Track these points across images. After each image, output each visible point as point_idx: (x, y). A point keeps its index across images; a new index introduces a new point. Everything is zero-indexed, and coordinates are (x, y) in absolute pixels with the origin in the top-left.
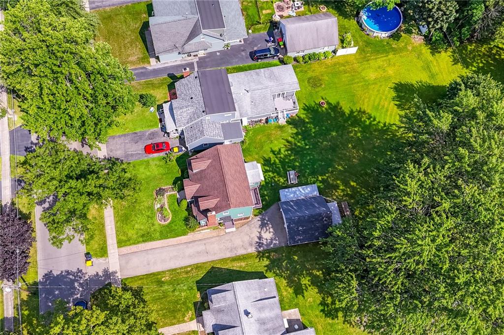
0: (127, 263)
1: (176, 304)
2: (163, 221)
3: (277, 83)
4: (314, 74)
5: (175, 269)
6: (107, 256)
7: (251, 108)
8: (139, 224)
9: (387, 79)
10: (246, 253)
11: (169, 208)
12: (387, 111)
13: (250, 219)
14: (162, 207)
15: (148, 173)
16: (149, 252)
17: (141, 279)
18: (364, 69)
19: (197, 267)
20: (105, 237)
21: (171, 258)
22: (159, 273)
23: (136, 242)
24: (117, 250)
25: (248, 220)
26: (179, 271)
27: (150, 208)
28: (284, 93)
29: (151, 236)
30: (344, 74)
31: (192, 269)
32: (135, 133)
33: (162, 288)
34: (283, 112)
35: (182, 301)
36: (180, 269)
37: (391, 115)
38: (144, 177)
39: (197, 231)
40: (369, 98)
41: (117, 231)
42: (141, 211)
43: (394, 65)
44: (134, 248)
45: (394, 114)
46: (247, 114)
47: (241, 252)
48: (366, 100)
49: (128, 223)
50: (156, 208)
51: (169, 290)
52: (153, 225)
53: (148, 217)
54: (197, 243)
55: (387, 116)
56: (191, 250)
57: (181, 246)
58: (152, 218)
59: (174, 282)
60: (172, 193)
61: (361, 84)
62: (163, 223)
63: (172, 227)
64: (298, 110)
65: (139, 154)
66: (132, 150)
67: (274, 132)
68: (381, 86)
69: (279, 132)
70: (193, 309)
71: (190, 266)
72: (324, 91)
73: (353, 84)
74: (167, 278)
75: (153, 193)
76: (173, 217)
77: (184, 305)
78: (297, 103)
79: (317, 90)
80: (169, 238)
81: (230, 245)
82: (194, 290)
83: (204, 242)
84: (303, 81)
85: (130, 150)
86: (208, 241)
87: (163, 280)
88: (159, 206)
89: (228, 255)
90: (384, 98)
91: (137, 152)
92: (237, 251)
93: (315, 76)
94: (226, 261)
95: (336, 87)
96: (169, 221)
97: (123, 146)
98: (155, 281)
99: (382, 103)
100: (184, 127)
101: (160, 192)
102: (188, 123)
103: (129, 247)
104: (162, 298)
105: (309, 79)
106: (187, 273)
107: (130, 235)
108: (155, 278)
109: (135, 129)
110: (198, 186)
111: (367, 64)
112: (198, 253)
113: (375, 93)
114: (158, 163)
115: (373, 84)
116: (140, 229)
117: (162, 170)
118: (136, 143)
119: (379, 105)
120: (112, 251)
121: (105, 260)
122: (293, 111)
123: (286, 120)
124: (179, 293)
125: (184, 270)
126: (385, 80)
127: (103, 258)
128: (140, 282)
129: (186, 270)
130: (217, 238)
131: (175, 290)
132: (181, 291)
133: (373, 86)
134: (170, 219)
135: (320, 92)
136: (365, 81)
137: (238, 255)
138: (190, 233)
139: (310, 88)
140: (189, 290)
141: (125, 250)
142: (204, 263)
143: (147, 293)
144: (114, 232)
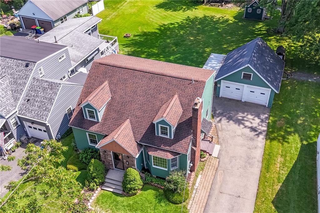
47: (258, 153)
54: (212, 203)
60: (95, 195)
81: (241, 162)
83: (216, 192)
86: (217, 186)
92: (255, 158)
94: (265, 177)
100: (17, 109)
130: (220, 172)
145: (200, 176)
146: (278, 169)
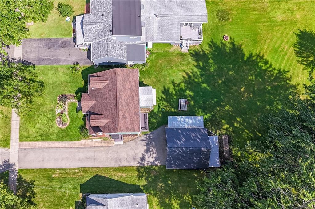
0: (25, 156)
1: (61, 199)
2: (61, 125)
3: (187, 12)
4: (224, 7)
5: (65, 169)
6: (9, 147)
7: (157, 34)
8: (41, 124)
9: (293, 23)
10: (128, 165)
11: (69, 114)
12: (286, 54)
13: (138, 136)
14: (62, 113)
15: (56, 79)
16: (45, 150)
17: (34, 172)
18: (273, 9)
19: (84, 170)
20: (10, 130)
21: (63, 159)
22: (51, 170)
23: (35, 139)
24: (18, 144)
25: (136, 137)
26: (68, 171)
27: (52, 111)
28: (192, 24)
29: (49, 136)
30: (254, 11)
31: (79, 172)
32: (50, 39)
33: (51, 184)
34: (187, 41)
35: (66, 198)
36: (69, 169)
37: (288, 59)
38: (51, 82)
39: (90, 139)
40: (272, 39)
41: (20, 127)
42: (44, 113)
43: (303, 10)
44: (33, 144)
45: (291, 58)
46: (153, 39)
47: (125, 164)
48: (268, 41)
49: (31, 121)
50: (57, 112)
51: (57, 186)
52: (52, 127)
53: (49, 119)
54: (88, 149)
55: (284, 59)
56: (81, 154)
57: (73, 150)
58: (52, 121)
59: (63, 181)
60: (73, 101)
61: (266, 24)
62: (61, 127)
63: (68, 131)
64: (201, 41)
65: (50, 59)
66: (45, 54)
67: (175, 59)
68: (285, 28)
69: (180, 60)
70: (74, 205)
71: (78, 168)
72: (230, 25)
73: (259, 23)
74: (57, 175)
75: (56, 98)
76: (70, 123)
77: (67, 201)
78: (202, 34)
79: (224, 23)
80: (64, 141)
81: (116, 157)
82: (78, 190)
83: (94, 149)
84: (213, 12)
85: (42, 55)
86: (97, 149)
87: (53, 176)
88: (59, 111)
89: (113, 164)
90: (286, 41)
91: (48, 58)
92: (121, 163)
93: (225, 10)
94: (110, 169)
95: (242, 24)
96: (66, 126)
97: (37, 50)
98: (46, 176)
99: (282, 46)
100: (92, 43)
101: (63, 98)
102: (95, 39)
103: (28, 142)
104: (50, 192)
105: (219, 11)
106: (74, 174)
107: (31, 132)
108: (47, 174)
109: (50, 35)
110: (94, 102)
111: (277, 5)
112: (87, 158)
113: (279, 35)
114: (65, 71)
115: (279, 25)
116: (40, 129)
117: (68, 79)
118: (49, 49)
119: (279, 47)
120: (14, 144)
121: (7, 150)
122: (197, 42)
123: (188, 49)
124: (64, 190)
125: (72, 171)
126: (291, 23)
127: (6, 148)
128: (33, 174)
129: (74, 171)
130: (106, 148)
131: (62, 187)
132: (66, 189)
133: (278, 28)
134: (68, 124)
135: (226, 26)
136: (272, 21)
137: (121, 166)
138: (83, 139)
139: (217, 21)
140: (74, 189)
141: (25, 144)
142: (90, 168)
143: (38, 185)
144: (18, 127)
145: (100, 140)
146: (117, 175)
